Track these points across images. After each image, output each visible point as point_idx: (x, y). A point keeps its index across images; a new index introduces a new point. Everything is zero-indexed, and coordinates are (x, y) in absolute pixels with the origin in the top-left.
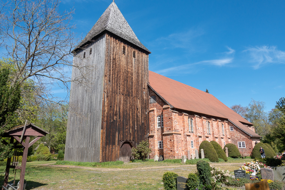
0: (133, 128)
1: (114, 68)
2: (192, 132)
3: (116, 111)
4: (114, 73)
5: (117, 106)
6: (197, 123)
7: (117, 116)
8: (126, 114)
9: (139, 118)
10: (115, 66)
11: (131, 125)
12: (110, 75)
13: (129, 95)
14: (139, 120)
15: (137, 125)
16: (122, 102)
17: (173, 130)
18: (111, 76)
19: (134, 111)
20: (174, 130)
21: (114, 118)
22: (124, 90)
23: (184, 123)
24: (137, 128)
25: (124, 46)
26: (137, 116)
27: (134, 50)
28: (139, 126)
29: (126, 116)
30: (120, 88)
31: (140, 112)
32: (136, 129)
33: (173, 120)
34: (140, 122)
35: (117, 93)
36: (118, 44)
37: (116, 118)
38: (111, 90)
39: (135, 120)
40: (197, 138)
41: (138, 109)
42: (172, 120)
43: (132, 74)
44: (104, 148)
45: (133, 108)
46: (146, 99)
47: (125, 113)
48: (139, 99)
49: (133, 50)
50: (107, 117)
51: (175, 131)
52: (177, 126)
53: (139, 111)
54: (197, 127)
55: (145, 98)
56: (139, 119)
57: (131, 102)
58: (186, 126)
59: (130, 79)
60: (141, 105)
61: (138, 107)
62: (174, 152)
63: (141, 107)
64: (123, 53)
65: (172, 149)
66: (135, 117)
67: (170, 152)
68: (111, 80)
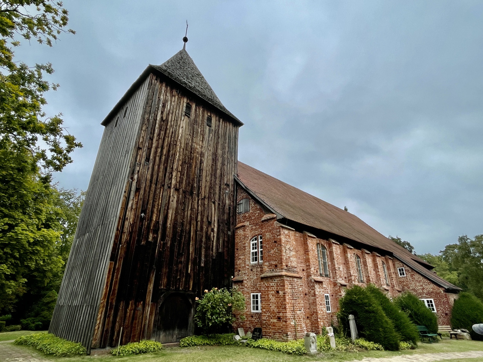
0: (196, 262)
1: (162, 136)
2: (327, 276)
3: (157, 222)
4: (160, 145)
5: (159, 211)
6: (335, 255)
7: (157, 234)
8: (182, 231)
9: (213, 241)
10: (165, 133)
11: (192, 255)
12: (149, 149)
13: (191, 194)
14: (213, 247)
15: (206, 256)
16: (174, 204)
17: (282, 269)
18: (153, 150)
19: (202, 228)
20: (285, 267)
21: (148, 238)
22: (181, 182)
23: (308, 254)
24: (206, 263)
25: (187, 104)
26: (208, 238)
27: (209, 114)
28: (211, 260)
29: (181, 236)
30: (172, 176)
31: (216, 230)
32: (202, 265)
33: (283, 245)
34: (212, 251)
35: (163, 186)
36: (177, 97)
37: (153, 238)
38: (149, 177)
39: (201, 246)
40: (337, 289)
41: (210, 223)
42: (281, 245)
43: (202, 155)
44: (111, 308)
45: (199, 219)
46: (230, 205)
47: (179, 229)
48: (214, 203)
49: (207, 114)
50: (130, 233)
51: (288, 270)
52: (291, 259)
53: (213, 227)
54: (336, 264)
55: (227, 202)
56: (213, 243)
57: (196, 207)
58: (312, 260)
59: (196, 162)
60: (219, 217)
61: (211, 218)
62: (286, 322)
63: (218, 221)
64: (186, 115)
65: (281, 314)
66: (204, 240)
67: (275, 321)
68: (151, 157)
